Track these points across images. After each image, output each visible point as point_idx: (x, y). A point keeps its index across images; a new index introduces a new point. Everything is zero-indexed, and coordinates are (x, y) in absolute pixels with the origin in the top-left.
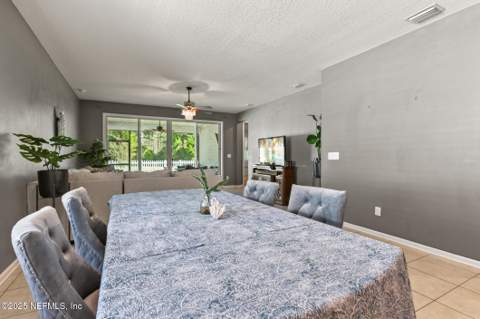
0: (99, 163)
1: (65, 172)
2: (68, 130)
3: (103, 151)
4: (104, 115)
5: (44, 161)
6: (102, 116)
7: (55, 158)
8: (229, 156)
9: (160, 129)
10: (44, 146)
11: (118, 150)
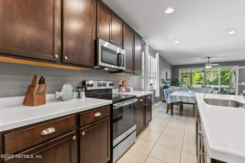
1: (168, 86)
5: (165, 84)
6: (178, 70)
10: (165, 81)
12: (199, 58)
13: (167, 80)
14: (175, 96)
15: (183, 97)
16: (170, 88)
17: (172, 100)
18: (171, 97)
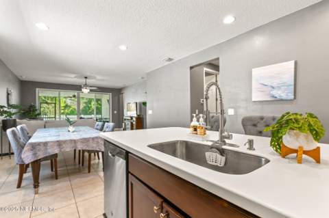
0: (34, 117)
1: (15, 120)
2: (14, 100)
3: (36, 110)
4: (37, 89)
5: (5, 115)
6: (35, 90)
7: (10, 114)
8: (115, 112)
9: (74, 96)
10: (5, 109)
11: (48, 108)
12: (73, 76)
13: (10, 106)
14: (45, 144)
15: (65, 142)
16: (23, 124)
17: (35, 154)
18: (34, 147)
